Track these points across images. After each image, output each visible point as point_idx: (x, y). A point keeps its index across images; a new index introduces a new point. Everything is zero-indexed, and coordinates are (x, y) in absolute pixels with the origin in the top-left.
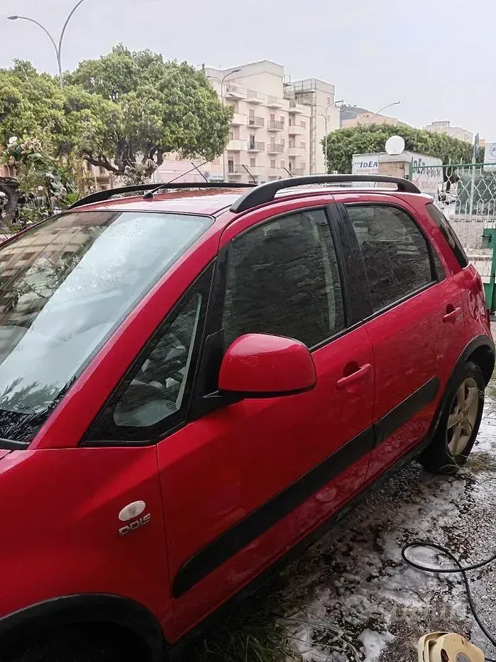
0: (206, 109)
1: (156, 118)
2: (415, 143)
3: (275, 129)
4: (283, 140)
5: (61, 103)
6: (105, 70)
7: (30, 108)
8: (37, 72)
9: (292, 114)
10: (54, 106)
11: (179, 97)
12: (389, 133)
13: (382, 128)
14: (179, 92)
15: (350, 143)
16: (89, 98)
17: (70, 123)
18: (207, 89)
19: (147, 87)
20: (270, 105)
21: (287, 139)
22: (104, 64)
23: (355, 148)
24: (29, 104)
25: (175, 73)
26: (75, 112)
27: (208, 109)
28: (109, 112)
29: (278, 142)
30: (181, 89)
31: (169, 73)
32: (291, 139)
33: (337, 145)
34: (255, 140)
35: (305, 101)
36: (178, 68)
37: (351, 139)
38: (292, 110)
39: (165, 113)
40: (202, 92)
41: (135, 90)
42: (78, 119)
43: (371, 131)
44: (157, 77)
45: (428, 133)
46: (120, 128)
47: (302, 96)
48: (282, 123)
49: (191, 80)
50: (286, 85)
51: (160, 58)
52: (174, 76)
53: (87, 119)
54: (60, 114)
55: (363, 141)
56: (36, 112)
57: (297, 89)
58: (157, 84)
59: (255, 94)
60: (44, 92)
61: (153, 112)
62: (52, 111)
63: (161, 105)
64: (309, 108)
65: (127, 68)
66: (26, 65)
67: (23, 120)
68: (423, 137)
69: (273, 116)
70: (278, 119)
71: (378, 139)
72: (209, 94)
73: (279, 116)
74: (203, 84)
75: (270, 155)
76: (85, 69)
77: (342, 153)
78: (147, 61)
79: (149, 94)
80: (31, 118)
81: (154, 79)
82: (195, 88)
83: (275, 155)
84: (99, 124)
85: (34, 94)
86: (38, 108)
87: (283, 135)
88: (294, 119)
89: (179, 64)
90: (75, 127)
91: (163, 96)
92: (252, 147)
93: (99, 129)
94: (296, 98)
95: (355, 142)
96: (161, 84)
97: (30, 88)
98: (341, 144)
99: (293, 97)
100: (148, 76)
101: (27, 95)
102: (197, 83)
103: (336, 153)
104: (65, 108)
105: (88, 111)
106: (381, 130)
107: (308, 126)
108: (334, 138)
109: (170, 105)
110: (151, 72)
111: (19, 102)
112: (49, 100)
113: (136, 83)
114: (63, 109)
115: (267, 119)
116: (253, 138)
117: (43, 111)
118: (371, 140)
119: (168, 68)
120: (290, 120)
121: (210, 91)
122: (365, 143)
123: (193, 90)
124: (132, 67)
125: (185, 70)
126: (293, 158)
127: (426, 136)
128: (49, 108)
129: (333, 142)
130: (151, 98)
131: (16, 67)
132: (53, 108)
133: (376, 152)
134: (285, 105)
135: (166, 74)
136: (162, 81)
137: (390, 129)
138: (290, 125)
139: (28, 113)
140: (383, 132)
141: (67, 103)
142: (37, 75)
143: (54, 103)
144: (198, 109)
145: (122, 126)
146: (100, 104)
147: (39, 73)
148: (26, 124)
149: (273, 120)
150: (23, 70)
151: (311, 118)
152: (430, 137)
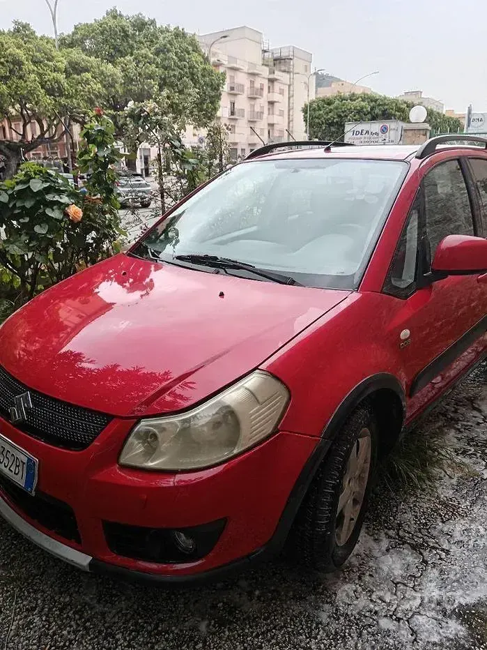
0: (199, 75)
1: (153, 83)
2: (393, 112)
3: (255, 96)
4: (262, 107)
5: (62, 66)
6: (102, 33)
7: (34, 71)
8: (36, 34)
9: (272, 81)
10: (56, 70)
11: (175, 63)
12: (368, 102)
13: (361, 97)
14: (174, 57)
15: (331, 111)
16: (88, 61)
17: (71, 87)
18: (200, 55)
19: (143, 51)
20: (250, 71)
21: (266, 106)
22: (101, 27)
23: (336, 117)
24: (32, 66)
25: (170, 38)
26: (75, 76)
27: (202, 75)
28: (109, 76)
29: (257, 109)
30: (176, 53)
31: (164, 38)
32: (271, 106)
33: (317, 113)
34: (235, 107)
35: (283, 68)
36: (171, 32)
37: (332, 107)
38: (271, 76)
39: (161, 78)
40: (195, 57)
41: (132, 55)
42: (79, 83)
43: (351, 100)
44: (152, 41)
45: (405, 103)
46: (118, 92)
47: (280, 63)
48: (262, 89)
49: (185, 45)
50: (265, 51)
51: (153, 22)
52: (169, 41)
53: (87, 82)
54: (62, 77)
55: (343, 110)
56: (40, 75)
57: (275, 56)
58: (153, 49)
59: (235, 59)
60: (46, 55)
61: (150, 77)
62: (55, 74)
63: (157, 69)
64: (287, 76)
65: (124, 31)
66: (26, 27)
67: (28, 83)
68: (402, 106)
69: (252, 82)
70: (257, 85)
71: (358, 108)
72: (202, 60)
73: (258, 82)
74: (196, 49)
75: (249, 121)
76: (83, 32)
77: (322, 122)
78: (141, 25)
79: (146, 57)
80: (35, 80)
81: (148, 43)
82: (189, 54)
83: (256, 122)
84: (99, 88)
85: (36, 57)
86: (41, 71)
87: (262, 102)
88: (273, 86)
89: (172, 29)
90: (76, 90)
91: (159, 60)
92: (233, 113)
93: (99, 92)
94: (274, 64)
95: (336, 111)
96: (157, 49)
97: (33, 50)
98: (321, 112)
99: (272, 64)
100: (143, 40)
101: (30, 57)
102: (190, 48)
103: (317, 120)
104: (66, 71)
105: (88, 75)
106: (360, 99)
107: (286, 93)
108: (314, 105)
109: (166, 70)
110: (145, 36)
111: (23, 64)
112: (51, 63)
113: (132, 47)
114: (64, 72)
115: (247, 85)
116: (233, 104)
117: (46, 75)
118: (351, 108)
119: (162, 32)
120: (269, 87)
121: (203, 57)
122: (345, 111)
123: (187, 56)
124: (128, 31)
125: (179, 35)
126: (271, 125)
127: (404, 106)
128: (51, 71)
129: (314, 110)
130: (148, 62)
131: (15, 29)
132: (55, 71)
133: (356, 120)
134: (265, 72)
135: (161, 38)
136: (158, 46)
137: (368, 98)
138: (269, 92)
139: (33, 76)
140: (363, 100)
141: (68, 66)
142: (36, 38)
143: (56, 66)
144: (192, 74)
145: (120, 91)
146: (99, 68)
147: (39, 34)
148: (31, 87)
149: (252, 87)
150: (22, 31)
151: (289, 86)
152: (407, 107)
